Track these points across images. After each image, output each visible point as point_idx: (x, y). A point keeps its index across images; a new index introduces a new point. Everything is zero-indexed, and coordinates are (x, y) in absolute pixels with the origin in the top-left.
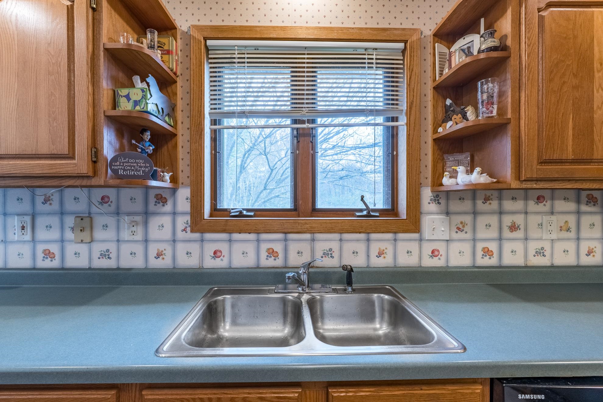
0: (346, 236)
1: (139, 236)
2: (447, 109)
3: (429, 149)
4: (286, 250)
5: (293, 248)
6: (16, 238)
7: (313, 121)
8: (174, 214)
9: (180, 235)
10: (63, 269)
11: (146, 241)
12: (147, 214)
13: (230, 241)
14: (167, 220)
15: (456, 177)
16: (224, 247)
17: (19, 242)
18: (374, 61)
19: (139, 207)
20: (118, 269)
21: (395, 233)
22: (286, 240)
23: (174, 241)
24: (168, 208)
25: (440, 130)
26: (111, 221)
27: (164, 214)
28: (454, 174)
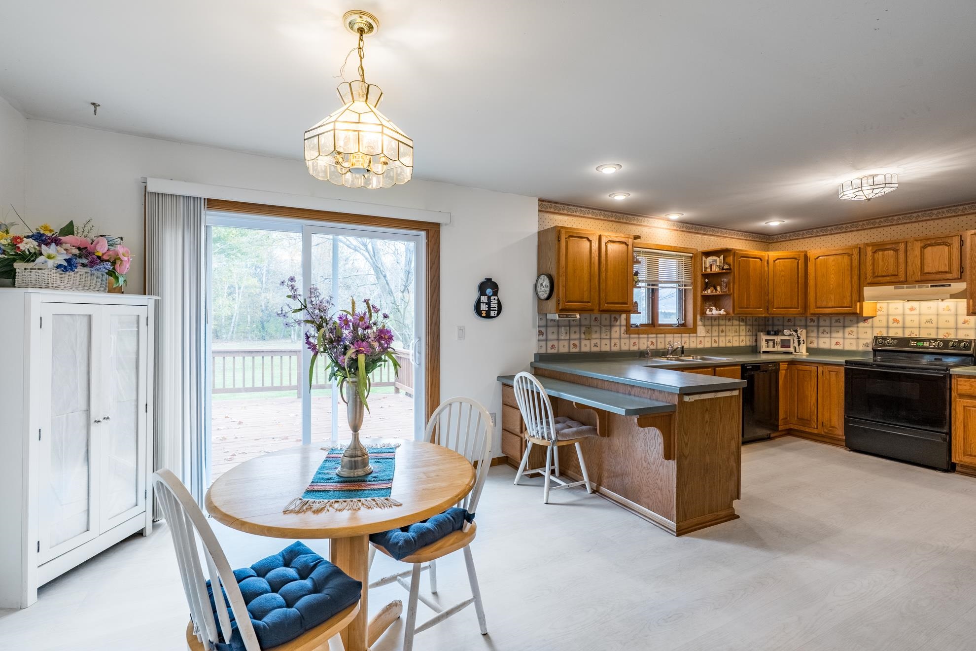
0: (675, 335)
1: (608, 337)
2: (707, 284)
3: (699, 299)
4: (657, 342)
5: (659, 340)
6: (563, 338)
7: (657, 285)
8: (620, 326)
9: (623, 335)
10: (580, 352)
11: (611, 338)
12: (611, 326)
13: (639, 338)
14: (617, 329)
15: (712, 311)
16: (636, 340)
17: (563, 340)
18: (683, 261)
19: (608, 323)
20: (601, 351)
21: (689, 334)
22: (657, 337)
23: (620, 338)
24: (618, 323)
25: (703, 292)
26: (597, 329)
27: (617, 326)
28: (711, 310)
